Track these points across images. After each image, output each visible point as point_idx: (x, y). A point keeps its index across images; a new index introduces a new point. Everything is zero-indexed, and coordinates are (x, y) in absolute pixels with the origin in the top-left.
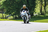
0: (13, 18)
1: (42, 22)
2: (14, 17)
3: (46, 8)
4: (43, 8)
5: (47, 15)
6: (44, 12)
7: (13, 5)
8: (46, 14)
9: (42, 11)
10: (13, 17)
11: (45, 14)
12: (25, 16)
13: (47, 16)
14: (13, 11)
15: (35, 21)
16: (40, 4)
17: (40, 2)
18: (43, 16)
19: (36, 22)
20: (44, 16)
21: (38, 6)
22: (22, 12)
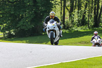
0: (3, 36)
1: (65, 44)
2: (6, 34)
3: (74, 15)
4: (67, 14)
5: (76, 29)
6: (70, 23)
7: (4, 9)
8: (74, 27)
9: (66, 20)
10: (4, 34)
11: (71, 27)
12: (53, 30)
14: (3, 21)
16: (61, 5)
17: (61, 3)
18: (67, 31)
20: (70, 31)
22: (49, 23)
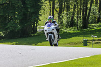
3: (63, 16)
4: (56, 15)
8: (63, 28)
13: (64, 33)
15: (39, 43)
16: (50, 7)
19: (43, 45)
21: (45, 12)
